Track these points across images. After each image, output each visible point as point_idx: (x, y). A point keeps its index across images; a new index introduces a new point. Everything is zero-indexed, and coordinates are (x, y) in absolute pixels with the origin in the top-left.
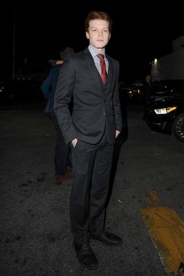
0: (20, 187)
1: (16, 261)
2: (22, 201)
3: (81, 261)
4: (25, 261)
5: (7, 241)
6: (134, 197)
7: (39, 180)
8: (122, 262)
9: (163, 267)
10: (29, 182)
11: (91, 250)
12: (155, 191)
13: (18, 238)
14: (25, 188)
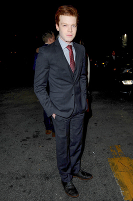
0: (21, 142)
1: (24, 191)
2: (23, 152)
3: (67, 192)
4: (30, 191)
5: (17, 178)
6: (104, 150)
7: (34, 137)
8: (94, 193)
9: (122, 197)
10: (27, 138)
11: (73, 186)
12: (119, 146)
13: (24, 177)
14: (25, 142)
